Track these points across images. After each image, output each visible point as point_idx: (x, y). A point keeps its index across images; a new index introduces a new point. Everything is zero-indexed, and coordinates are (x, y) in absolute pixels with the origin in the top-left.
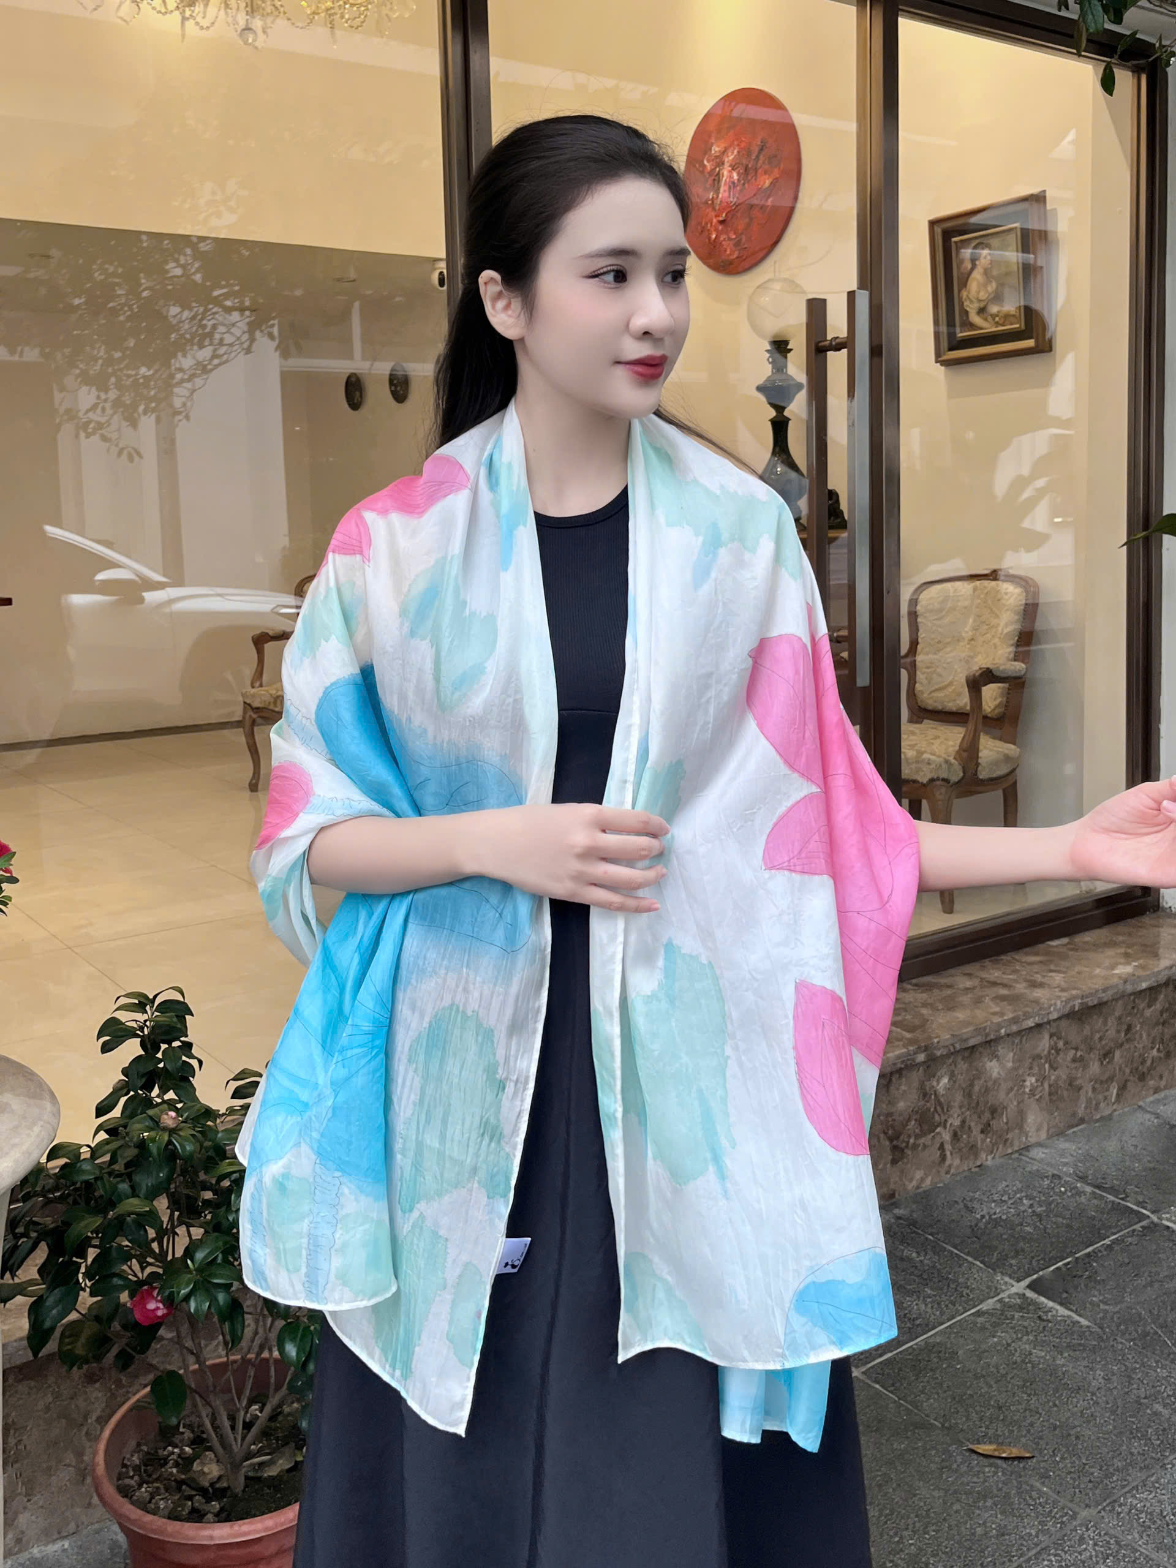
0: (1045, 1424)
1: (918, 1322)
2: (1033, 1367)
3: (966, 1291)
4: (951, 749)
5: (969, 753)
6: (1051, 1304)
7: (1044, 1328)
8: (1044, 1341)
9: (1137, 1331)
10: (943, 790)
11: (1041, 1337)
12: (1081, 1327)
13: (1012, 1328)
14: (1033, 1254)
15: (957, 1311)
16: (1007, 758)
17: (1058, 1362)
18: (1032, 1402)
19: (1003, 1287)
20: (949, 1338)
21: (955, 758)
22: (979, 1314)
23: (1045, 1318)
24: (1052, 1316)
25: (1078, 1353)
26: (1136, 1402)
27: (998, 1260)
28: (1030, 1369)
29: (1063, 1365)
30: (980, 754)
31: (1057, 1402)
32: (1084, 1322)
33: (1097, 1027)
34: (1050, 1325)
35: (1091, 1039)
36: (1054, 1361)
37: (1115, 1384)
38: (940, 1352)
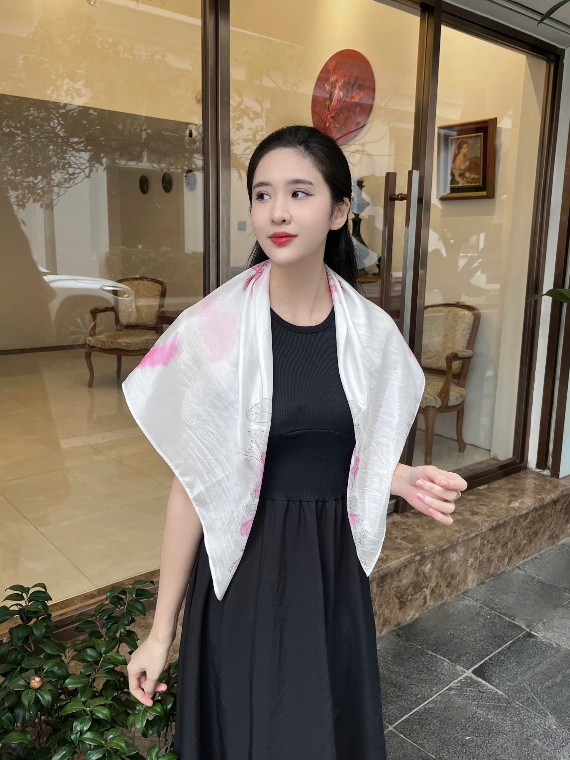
0: (485, 754)
1: (419, 696)
2: (478, 720)
3: (442, 677)
4: (436, 391)
5: (444, 394)
6: (484, 682)
7: (482, 696)
8: (482, 704)
9: (524, 697)
10: (432, 411)
11: (481, 702)
12: (499, 695)
13: (467, 697)
14: (473, 654)
15: (439, 688)
16: (462, 396)
17: (489, 717)
18: (478, 741)
19: (461, 673)
20: (436, 705)
21: (438, 396)
22: (450, 689)
23: (482, 690)
24: (485, 689)
25: (498, 711)
26: (526, 738)
27: (456, 658)
28: (476, 721)
29: (492, 719)
30: (450, 394)
31: (490, 741)
32: (500, 692)
33: (502, 532)
34: (484, 694)
35: (499, 538)
36: (488, 716)
37: (517, 729)
38: (432, 713)
